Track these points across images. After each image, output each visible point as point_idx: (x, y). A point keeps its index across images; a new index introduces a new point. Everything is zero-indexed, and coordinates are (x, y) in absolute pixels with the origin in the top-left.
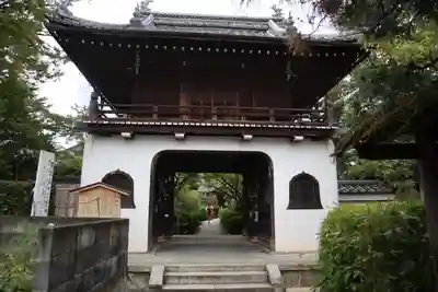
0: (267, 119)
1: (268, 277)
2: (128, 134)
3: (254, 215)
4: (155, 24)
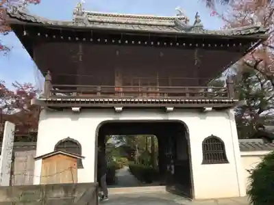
0: (184, 95)
3: (171, 168)
4: (89, 21)
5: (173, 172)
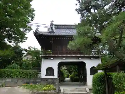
1: (86, 91)
2: (52, 58)
3: (82, 77)
4: (55, 28)
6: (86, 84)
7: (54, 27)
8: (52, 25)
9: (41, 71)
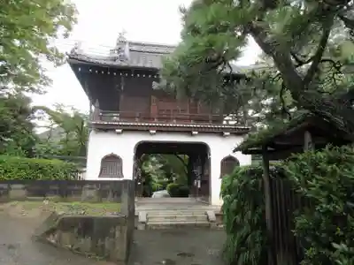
0: (208, 121)
1: (208, 218)
2: (120, 131)
3: (197, 183)
4: (130, 50)
5: (199, 186)
6: (207, 200)
7: (127, 48)
8: (122, 42)
9: (85, 167)
